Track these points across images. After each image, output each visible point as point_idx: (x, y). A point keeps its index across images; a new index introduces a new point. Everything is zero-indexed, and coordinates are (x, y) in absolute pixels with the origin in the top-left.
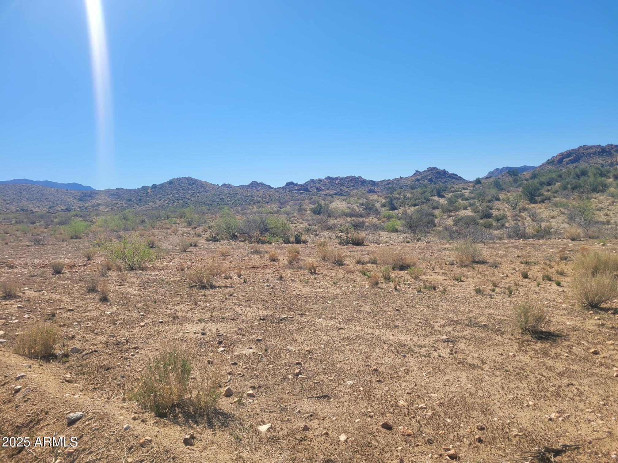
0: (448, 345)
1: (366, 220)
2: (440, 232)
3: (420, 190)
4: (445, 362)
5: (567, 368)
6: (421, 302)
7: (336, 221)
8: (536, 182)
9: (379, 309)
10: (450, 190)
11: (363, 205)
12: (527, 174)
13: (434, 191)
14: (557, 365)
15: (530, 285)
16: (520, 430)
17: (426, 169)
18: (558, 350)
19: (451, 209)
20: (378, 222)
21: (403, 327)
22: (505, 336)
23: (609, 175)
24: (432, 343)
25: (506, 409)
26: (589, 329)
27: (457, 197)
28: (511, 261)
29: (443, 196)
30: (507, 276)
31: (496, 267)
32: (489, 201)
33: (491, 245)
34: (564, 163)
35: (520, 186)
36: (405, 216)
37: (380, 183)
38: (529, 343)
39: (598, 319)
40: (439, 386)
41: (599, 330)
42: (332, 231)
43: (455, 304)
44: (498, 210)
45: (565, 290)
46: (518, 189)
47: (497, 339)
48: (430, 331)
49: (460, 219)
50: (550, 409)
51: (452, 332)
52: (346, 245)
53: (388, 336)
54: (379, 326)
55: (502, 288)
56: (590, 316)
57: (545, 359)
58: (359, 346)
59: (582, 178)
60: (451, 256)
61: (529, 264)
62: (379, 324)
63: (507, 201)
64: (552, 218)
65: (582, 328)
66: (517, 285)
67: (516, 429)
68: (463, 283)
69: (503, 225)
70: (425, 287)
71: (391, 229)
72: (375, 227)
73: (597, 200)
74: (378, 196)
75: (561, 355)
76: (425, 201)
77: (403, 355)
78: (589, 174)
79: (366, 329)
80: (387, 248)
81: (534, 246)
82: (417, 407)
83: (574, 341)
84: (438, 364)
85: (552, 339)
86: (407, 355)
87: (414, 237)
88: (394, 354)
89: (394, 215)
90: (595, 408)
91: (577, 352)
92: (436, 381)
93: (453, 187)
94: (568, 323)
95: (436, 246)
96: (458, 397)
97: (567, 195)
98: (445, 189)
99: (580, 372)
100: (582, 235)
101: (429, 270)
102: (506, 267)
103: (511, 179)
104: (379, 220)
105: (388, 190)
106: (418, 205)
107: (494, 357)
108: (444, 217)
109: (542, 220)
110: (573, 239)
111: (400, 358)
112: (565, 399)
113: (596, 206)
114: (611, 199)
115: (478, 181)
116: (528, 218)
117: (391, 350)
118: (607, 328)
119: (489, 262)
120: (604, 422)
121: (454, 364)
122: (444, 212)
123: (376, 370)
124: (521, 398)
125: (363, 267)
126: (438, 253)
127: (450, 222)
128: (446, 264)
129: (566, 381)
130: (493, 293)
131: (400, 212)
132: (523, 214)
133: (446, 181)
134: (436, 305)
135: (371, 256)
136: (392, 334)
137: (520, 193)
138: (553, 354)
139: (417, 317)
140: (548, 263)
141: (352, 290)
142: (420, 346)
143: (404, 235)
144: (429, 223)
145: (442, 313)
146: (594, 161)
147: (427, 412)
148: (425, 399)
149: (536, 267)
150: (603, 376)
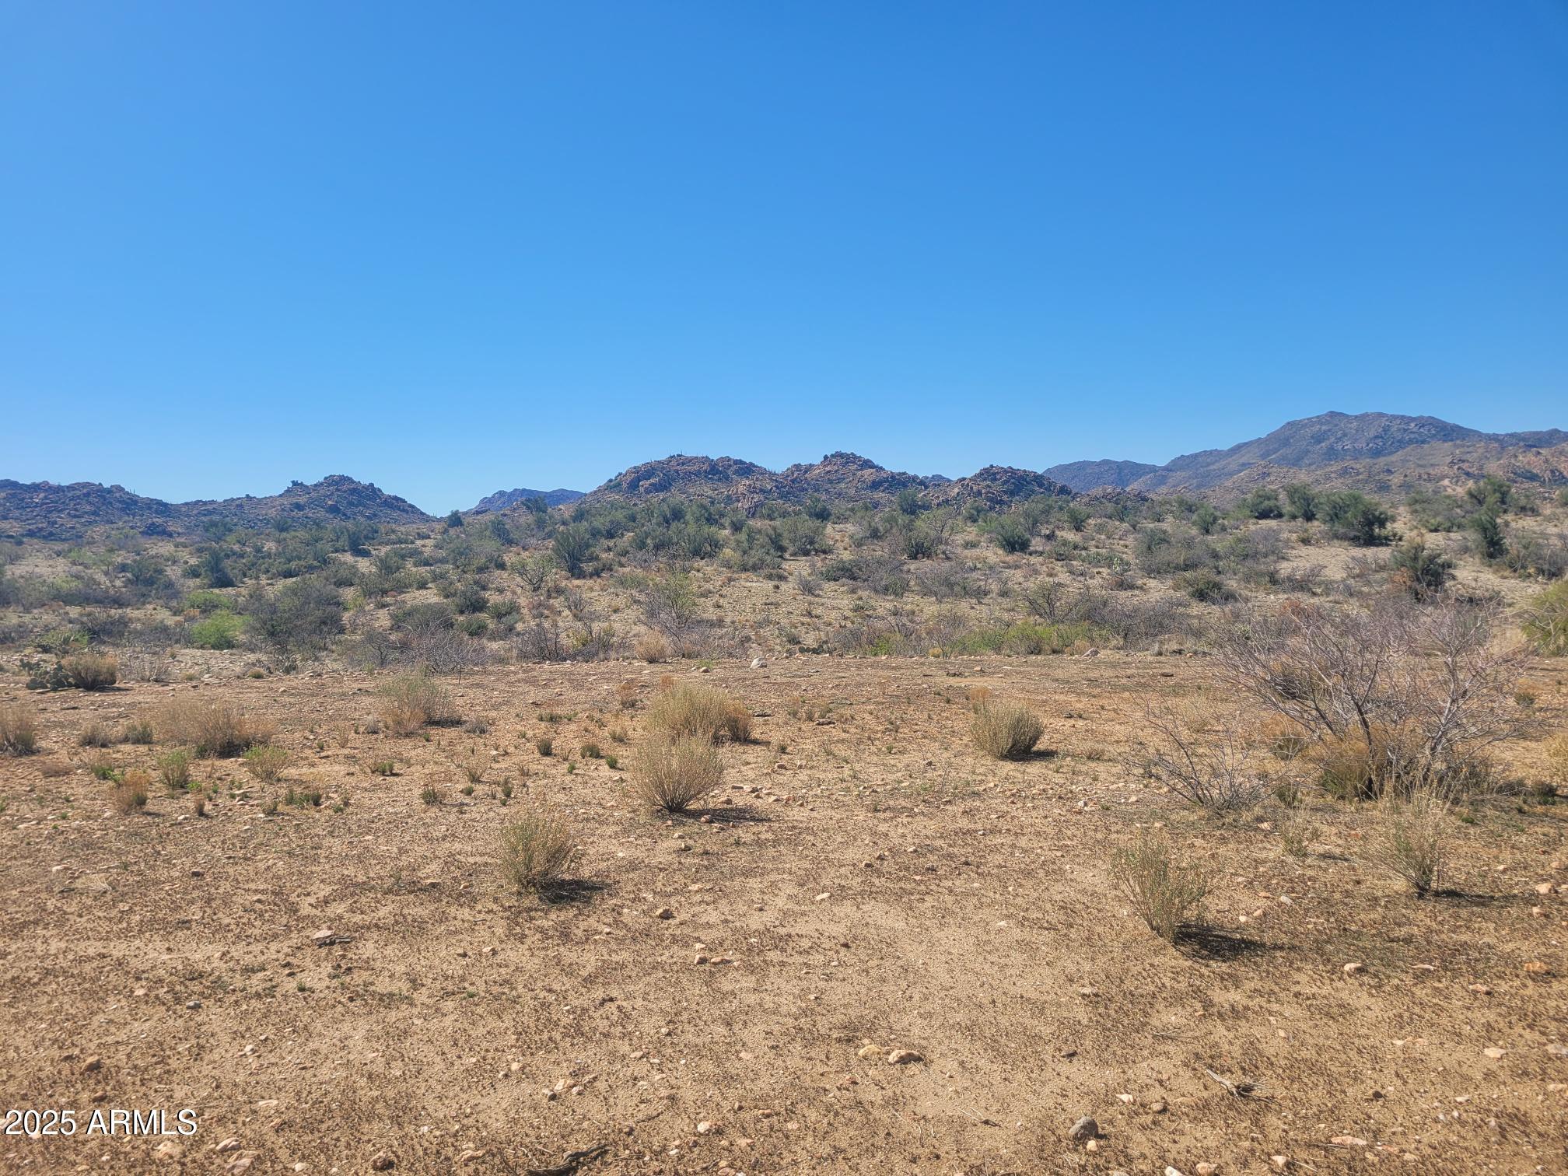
0: (330, 953)
1: (131, 613)
2: (353, 647)
3: (302, 534)
4: (313, 1003)
5: (604, 961)
6: (272, 842)
7: (27, 618)
8: (582, 529)
9: (137, 879)
10: (385, 538)
11: (123, 571)
12: (566, 510)
13: (342, 540)
14: (587, 956)
15: (554, 771)
16: (481, 1143)
17: (322, 480)
18: (592, 921)
19: (386, 586)
20: (171, 621)
21: (206, 920)
22: (479, 907)
23: (723, 521)
24: (287, 955)
25: (456, 1096)
26: (660, 863)
27: (403, 557)
28: (517, 715)
29: (365, 554)
30: (506, 753)
31: (483, 731)
32: (481, 570)
33: (477, 679)
34: (642, 489)
35: (549, 535)
36: (257, 604)
37: (183, 509)
38: (533, 914)
39: (680, 837)
40: (287, 1075)
41: (680, 863)
42: (9, 648)
43: (367, 838)
44: (501, 591)
45: (625, 775)
46: (546, 542)
47: (460, 917)
48: (284, 922)
49: (408, 614)
50: (557, 1072)
51: (346, 915)
52: (55, 690)
53: (152, 955)
54: (129, 929)
55: (490, 783)
56: (665, 833)
57: (562, 949)
58: (50, 1002)
59: (674, 525)
60: (372, 710)
61: (556, 722)
62: (129, 924)
63: (522, 570)
64: (616, 611)
65: (647, 861)
66: (525, 773)
67: (471, 1145)
68: (397, 779)
69: (511, 629)
70: (290, 801)
71: (212, 640)
72: (162, 636)
73: (701, 575)
74: (176, 546)
75: (596, 932)
76: (315, 563)
77: (191, 1004)
78: (687, 517)
79: (82, 944)
80: (192, 693)
81: (572, 677)
82: (212, 1150)
83: (626, 896)
84: (295, 1012)
85: (584, 897)
86: (205, 1003)
87: (278, 662)
88: (164, 1008)
89: (224, 600)
90: (650, 1046)
91: (630, 919)
92: (280, 1063)
93: (393, 531)
94: (621, 855)
95: (336, 685)
96: (336, 1094)
97: (645, 561)
98: (372, 535)
99: (631, 966)
100: (669, 651)
101: (308, 752)
102: (506, 731)
103: (531, 519)
104: (175, 614)
105: (207, 530)
106: (297, 575)
107: (445, 966)
108: (367, 608)
109: (595, 617)
110: (652, 661)
111: (181, 1017)
112: (590, 1039)
113: (700, 587)
114: (726, 573)
115: (456, 520)
116: (566, 612)
117: (157, 997)
118: (696, 855)
119: (465, 722)
120: (664, 1075)
121: (340, 1002)
122: (368, 593)
123: (95, 1067)
124: (493, 1059)
125: (103, 755)
126: (339, 704)
127: (383, 620)
128: (357, 732)
129: (599, 994)
130: (467, 800)
131: (244, 591)
132: (557, 602)
133: (375, 515)
134: (312, 848)
135: (136, 721)
136: (168, 949)
137: (550, 552)
138: (579, 933)
139: (253, 886)
140: (597, 715)
141: (55, 827)
142: (247, 970)
143: (252, 657)
144: (324, 623)
145: (327, 867)
146: (697, 489)
147: (240, 1157)
148: (240, 1120)
149: (571, 727)
150: (675, 968)
